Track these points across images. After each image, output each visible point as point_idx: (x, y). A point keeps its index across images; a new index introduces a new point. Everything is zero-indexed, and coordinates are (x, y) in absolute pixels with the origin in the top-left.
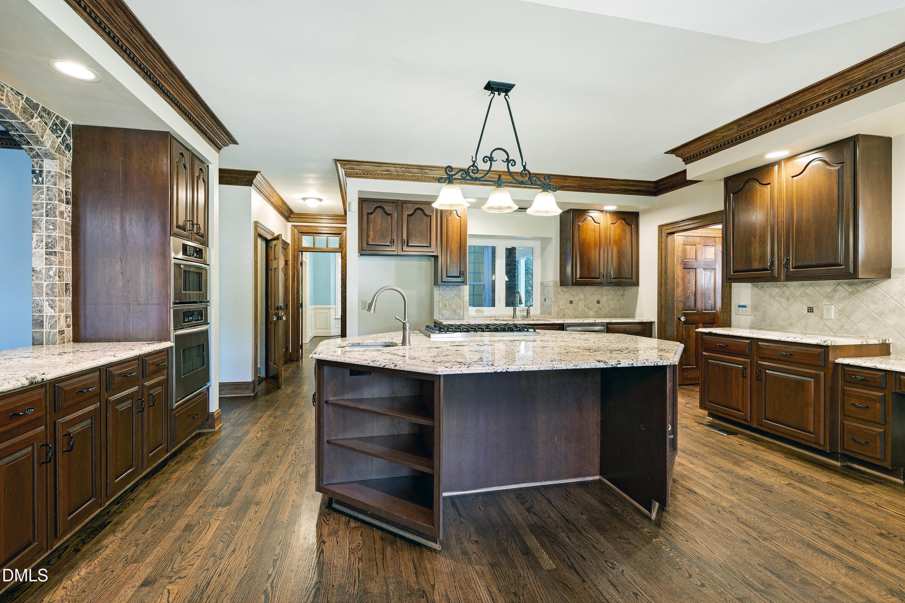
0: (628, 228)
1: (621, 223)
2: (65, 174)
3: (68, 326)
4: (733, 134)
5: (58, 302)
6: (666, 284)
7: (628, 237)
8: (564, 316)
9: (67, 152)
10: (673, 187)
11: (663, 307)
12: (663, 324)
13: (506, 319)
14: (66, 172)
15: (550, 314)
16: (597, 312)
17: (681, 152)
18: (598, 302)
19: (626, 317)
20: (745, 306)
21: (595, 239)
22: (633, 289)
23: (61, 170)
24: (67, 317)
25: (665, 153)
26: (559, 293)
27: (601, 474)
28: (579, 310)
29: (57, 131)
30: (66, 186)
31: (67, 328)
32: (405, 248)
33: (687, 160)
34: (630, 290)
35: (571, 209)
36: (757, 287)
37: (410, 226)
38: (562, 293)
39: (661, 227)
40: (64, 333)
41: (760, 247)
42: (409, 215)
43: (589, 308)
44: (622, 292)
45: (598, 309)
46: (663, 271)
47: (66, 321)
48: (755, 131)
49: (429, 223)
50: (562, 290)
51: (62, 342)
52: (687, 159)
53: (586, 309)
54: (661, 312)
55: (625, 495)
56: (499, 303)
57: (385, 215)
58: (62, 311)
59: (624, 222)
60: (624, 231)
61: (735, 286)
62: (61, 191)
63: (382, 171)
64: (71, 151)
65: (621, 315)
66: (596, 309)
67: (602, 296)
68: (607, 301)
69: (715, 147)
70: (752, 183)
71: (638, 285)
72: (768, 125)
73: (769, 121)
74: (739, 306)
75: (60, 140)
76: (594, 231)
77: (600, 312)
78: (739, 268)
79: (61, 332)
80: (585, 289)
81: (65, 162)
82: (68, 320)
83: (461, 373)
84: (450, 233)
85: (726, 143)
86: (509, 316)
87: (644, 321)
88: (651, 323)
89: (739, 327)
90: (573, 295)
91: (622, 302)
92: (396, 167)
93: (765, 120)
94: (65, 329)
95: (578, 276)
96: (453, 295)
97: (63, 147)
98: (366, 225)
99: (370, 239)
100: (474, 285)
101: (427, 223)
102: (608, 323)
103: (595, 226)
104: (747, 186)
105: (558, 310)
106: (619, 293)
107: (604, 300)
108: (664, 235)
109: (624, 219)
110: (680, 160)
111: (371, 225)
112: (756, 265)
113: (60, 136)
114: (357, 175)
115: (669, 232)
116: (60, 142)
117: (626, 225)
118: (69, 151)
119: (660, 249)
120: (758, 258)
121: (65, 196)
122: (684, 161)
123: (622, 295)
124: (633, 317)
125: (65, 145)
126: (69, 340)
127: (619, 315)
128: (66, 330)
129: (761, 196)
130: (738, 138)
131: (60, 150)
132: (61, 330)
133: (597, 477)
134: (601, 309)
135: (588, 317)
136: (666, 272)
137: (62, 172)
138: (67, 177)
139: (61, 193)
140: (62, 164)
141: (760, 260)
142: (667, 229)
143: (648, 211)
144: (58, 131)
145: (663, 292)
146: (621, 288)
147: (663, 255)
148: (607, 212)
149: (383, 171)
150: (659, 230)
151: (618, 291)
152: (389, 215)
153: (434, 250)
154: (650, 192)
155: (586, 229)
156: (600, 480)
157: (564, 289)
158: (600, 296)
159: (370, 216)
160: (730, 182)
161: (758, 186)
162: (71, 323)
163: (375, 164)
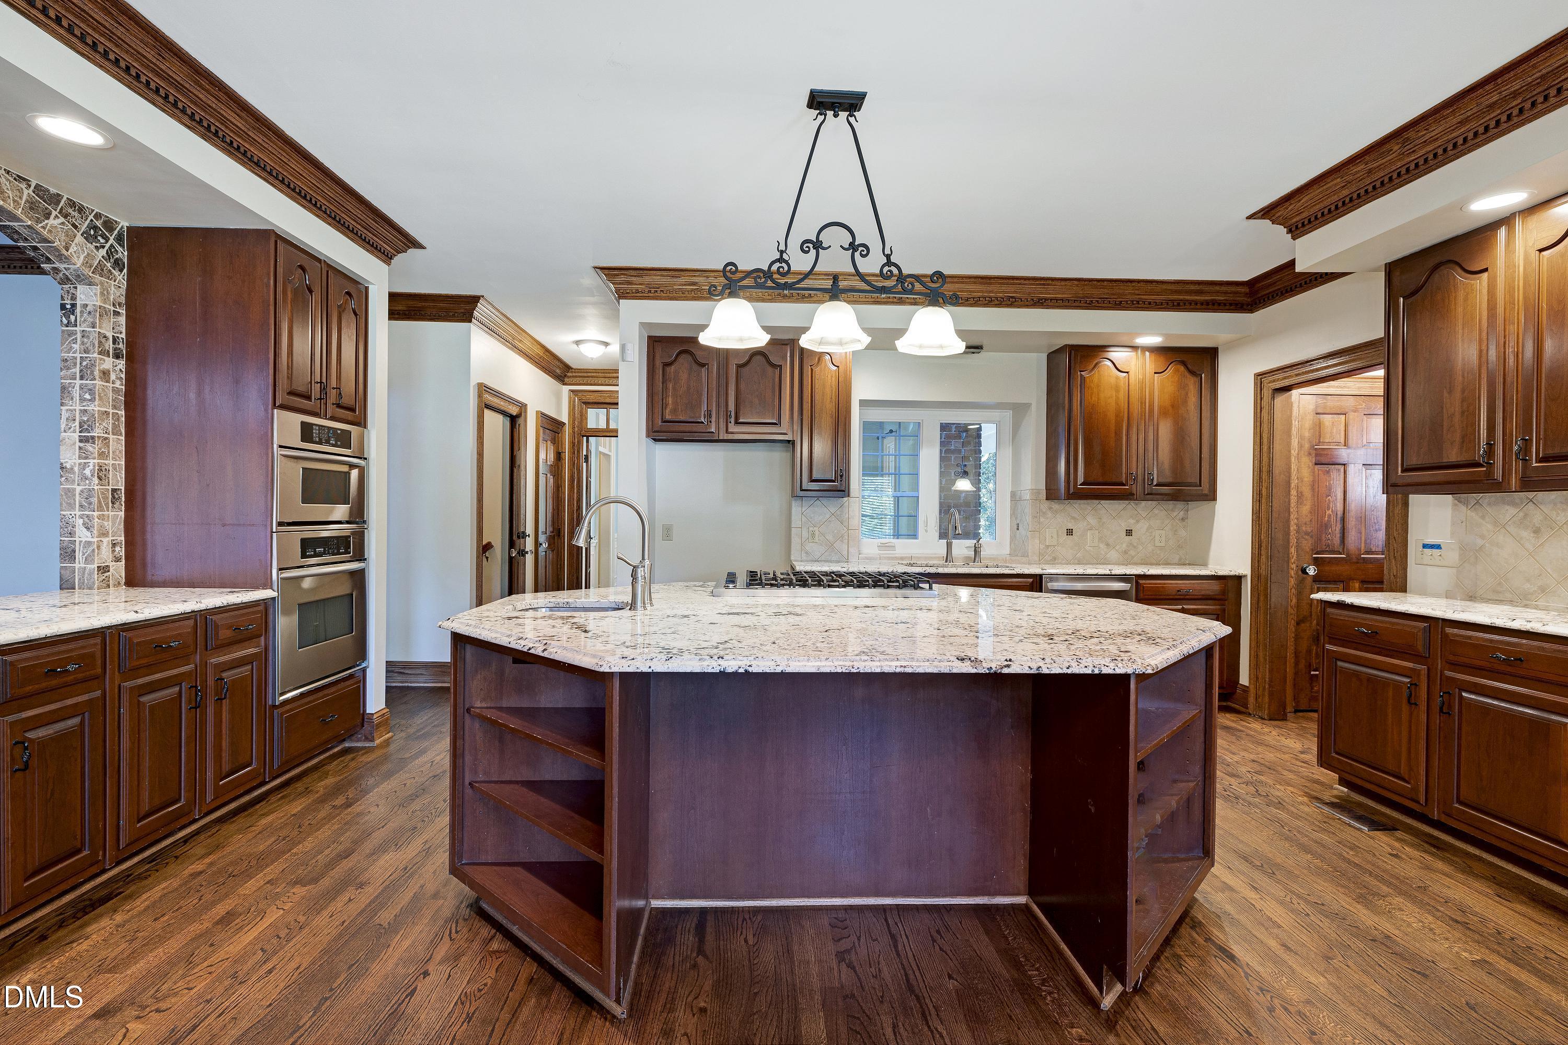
0: (1192, 382)
1: (1177, 371)
2: (112, 308)
3: (118, 560)
4: (1391, 162)
5: (97, 520)
6: (1270, 496)
7: (1193, 399)
8: (1055, 559)
9: (116, 273)
10: (1287, 292)
11: (1264, 545)
12: (1263, 580)
13: (931, 563)
14: (114, 305)
15: (1025, 555)
16: (1126, 552)
17: (1281, 212)
18: (1129, 533)
19: (1189, 564)
20: (1438, 547)
21: (1117, 403)
22: (1205, 506)
23: (105, 301)
24: (114, 545)
25: (1248, 218)
26: (1044, 513)
27: (1031, 893)
28: (1087, 548)
29: (96, 237)
30: (113, 328)
31: (114, 563)
32: (732, 427)
33: (1297, 230)
34: (1197, 509)
35: (1066, 346)
36: (1466, 503)
37: (743, 386)
38: (1050, 514)
39: (1260, 377)
40: (109, 571)
41: (1463, 413)
42: (739, 366)
43: (1108, 545)
44: (1182, 513)
45: (1127, 546)
46: (1265, 469)
47: (114, 551)
48: (1440, 151)
49: (777, 380)
50: (1050, 508)
51: (105, 585)
52: (1297, 227)
53: (1102, 546)
54: (1260, 554)
55: (1063, 946)
56: (926, 531)
57: (695, 367)
58: (105, 534)
59: (1182, 368)
60: (1182, 387)
61: (1419, 503)
62: (105, 337)
63: (682, 285)
64: (125, 270)
65: (1180, 559)
66: (1124, 546)
67: (1138, 522)
68: (1148, 529)
69: (1355, 196)
70: (1445, 272)
71: (1214, 498)
72: (1471, 135)
73: (1472, 125)
74: (1425, 546)
75: (103, 252)
76: (1117, 389)
77: (1132, 553)
78: (1414, 461)
79: (103, 569)
80: (1100, 506)
81: (113, 288)
82: (117, 549)
83: (650, 670)
84: (818, 397)
85: (1378, 184)
86: (939, 558)
87: (1221, 573)
88: (1239, 579)
89: (1423, 592)
90: (1074, 518)
91: (1182, 533)
92: (707, 277)
93: (1462, 123)
94: (111, 564)
95: (1081, 479)
96: (828, 516)
97: (109, 265)
98: (661, 385)
99: (667, 411)
100: (898, 497)
101: (774, 380)
102: (1139, 576)
103: (1117, 378)
104: (1436, 277)
105: (1042, 547)
106: (1175, 514)
107: (1141, 529)
108: (1267, 393)
109: (1183, 363)
110: (1282, 230)
111: (670, 386)
112: (1453, 455)
113: (103, 247)
114: (638, 295)
115: (1278, 386)
116: (103, 257)
117: (1187, 373)
118: (121, 271)
119: (1258, 424)
120: (1457, 437)
121: (112, 345)
122: (1290, 231)
123: (1183, 519)
124: (1205, 564)
125: (112, 260)
126: (119, 583)
127: (1176, 561)
128: (113, 566)
129: (1466, 299)
130: (1403, 171)
131: (102, 270)
132: (103, 565)
133: (1022, 900)
134: (1135, 547)
135: (1105, 562)
136: (1270, 472)
137: (107, 306)
138: (117, 313)
139: (103, 340)
140: (105, 292)
141: (1463, 442)
142: (1274, 381)
143: (1234, 345)
144: (99, 238)
145: (1263, 515)
146: (1180, 505)
147: (1265, 436)
148: (1145, 349)
149: (685, 285)
150: (1255, 384)
151: (1173, 510)
152: (703, 365)
153: (786, 430)
154: (1236, 305)
155: (1098, 386)
156: (1026, 906)
157: (1055, 505)
158: (1132, 521)
159: (668, 369)
160: (1396, 272)
161: (1460, 277)
162: (123, 554)
163: (670, 273)
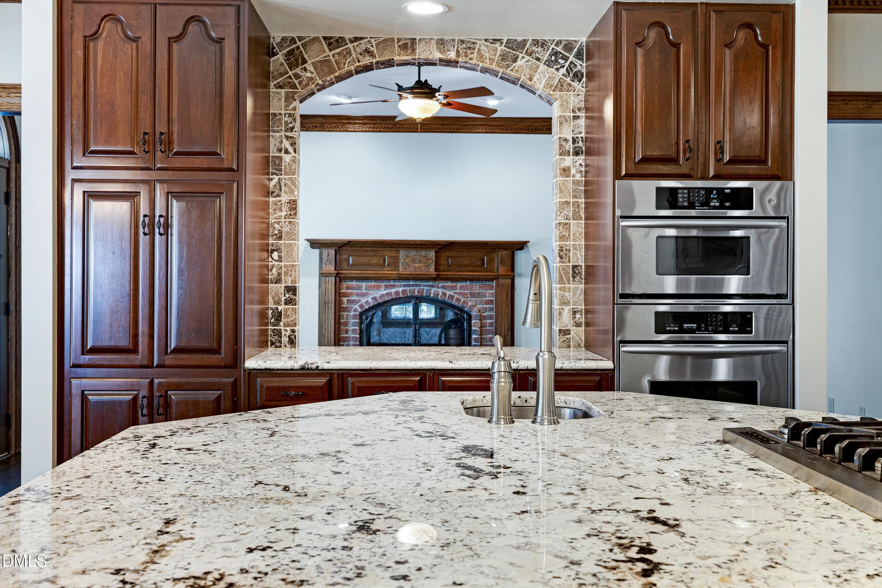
2: (572, 114)
3: (578, 325)
5: (558, 291)
9: (575, 84)
14: (573, 111)
23: (564, 111)
24: (575, 313)
29: (557, 61)
30: (573, 131)
31: (574, 328)
40: (569, 334)
47: (574, 318)
51: (565, 345)
58: (567, 303)
62: (565, 140)
64: (584, 79)
75: (563, 71)
79: (564, 332)
81: (572, 98)
82: (578, 316)
94: (572, 328)
97: (568, 80)
113: (563, 67)
116: (563, 75)
118: (580, 81)
121: (572, 145)
125: (571, 75)
126: (579, 345)
128: (573, 330)
131: (562, 86)
132: (564, 328)
137: (566, 114)
138: (576, 118)
139: (564, 143)
140: (565, 103)
144: (560, 61)
162: (583, 320)
